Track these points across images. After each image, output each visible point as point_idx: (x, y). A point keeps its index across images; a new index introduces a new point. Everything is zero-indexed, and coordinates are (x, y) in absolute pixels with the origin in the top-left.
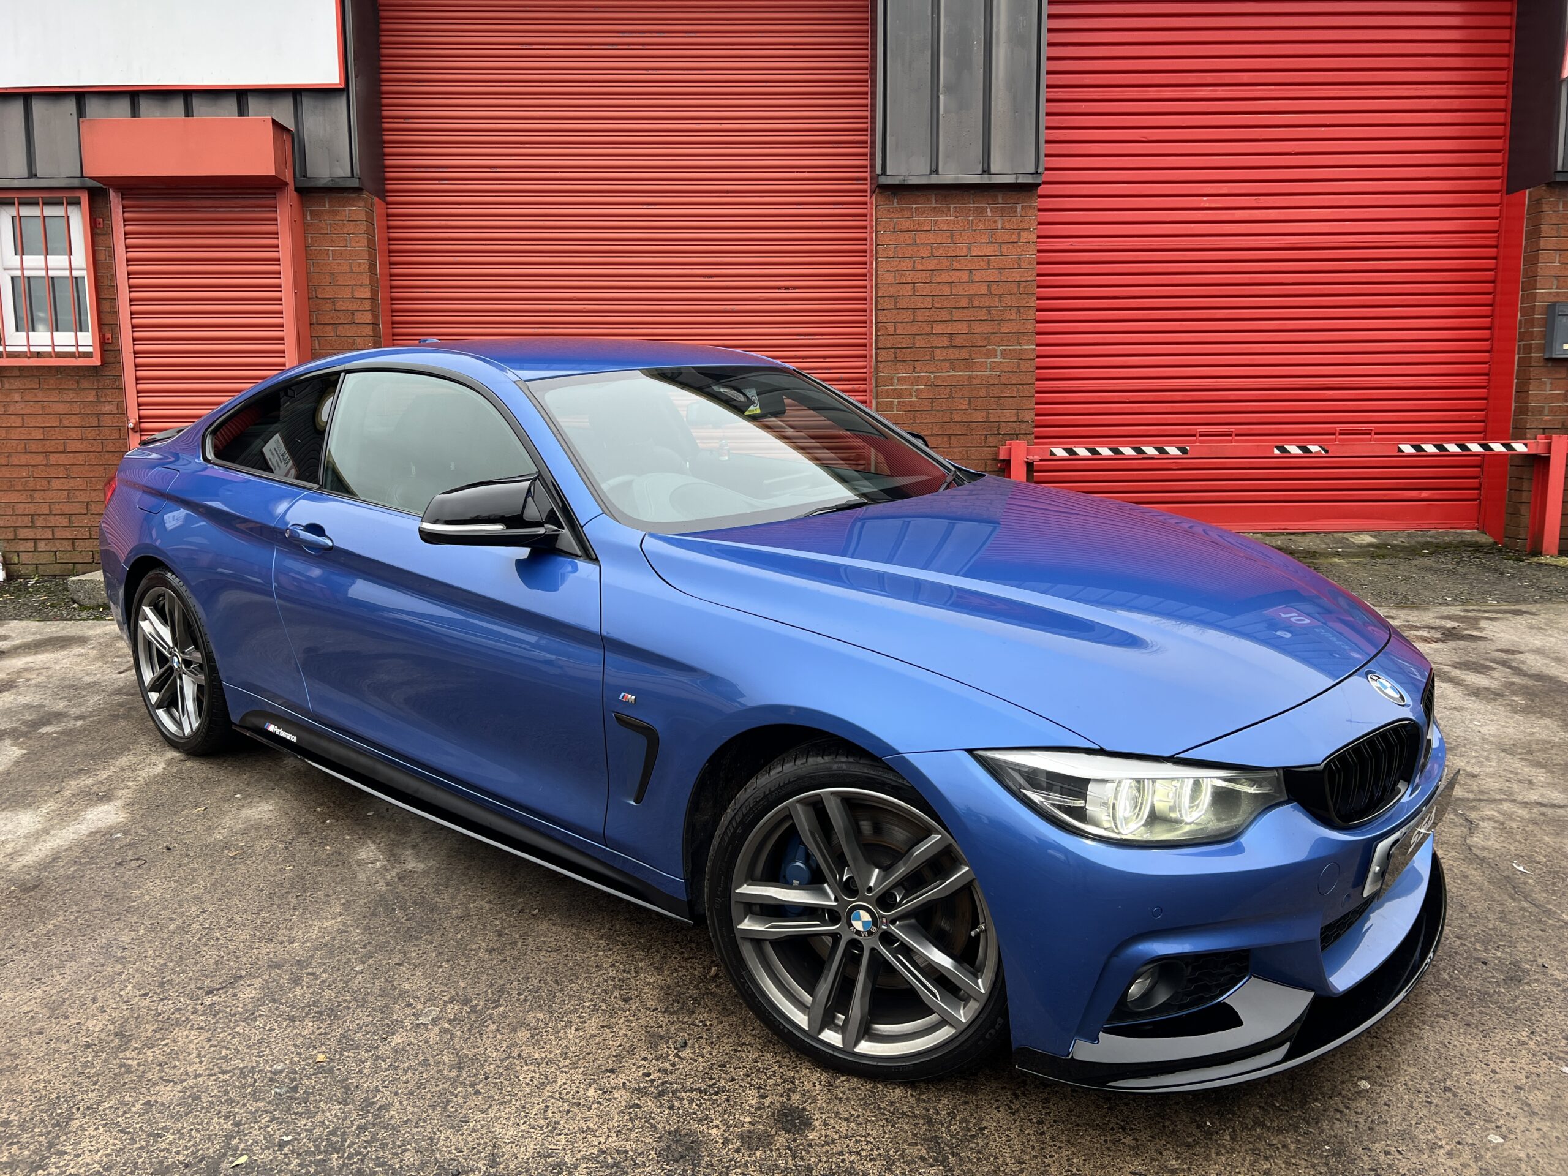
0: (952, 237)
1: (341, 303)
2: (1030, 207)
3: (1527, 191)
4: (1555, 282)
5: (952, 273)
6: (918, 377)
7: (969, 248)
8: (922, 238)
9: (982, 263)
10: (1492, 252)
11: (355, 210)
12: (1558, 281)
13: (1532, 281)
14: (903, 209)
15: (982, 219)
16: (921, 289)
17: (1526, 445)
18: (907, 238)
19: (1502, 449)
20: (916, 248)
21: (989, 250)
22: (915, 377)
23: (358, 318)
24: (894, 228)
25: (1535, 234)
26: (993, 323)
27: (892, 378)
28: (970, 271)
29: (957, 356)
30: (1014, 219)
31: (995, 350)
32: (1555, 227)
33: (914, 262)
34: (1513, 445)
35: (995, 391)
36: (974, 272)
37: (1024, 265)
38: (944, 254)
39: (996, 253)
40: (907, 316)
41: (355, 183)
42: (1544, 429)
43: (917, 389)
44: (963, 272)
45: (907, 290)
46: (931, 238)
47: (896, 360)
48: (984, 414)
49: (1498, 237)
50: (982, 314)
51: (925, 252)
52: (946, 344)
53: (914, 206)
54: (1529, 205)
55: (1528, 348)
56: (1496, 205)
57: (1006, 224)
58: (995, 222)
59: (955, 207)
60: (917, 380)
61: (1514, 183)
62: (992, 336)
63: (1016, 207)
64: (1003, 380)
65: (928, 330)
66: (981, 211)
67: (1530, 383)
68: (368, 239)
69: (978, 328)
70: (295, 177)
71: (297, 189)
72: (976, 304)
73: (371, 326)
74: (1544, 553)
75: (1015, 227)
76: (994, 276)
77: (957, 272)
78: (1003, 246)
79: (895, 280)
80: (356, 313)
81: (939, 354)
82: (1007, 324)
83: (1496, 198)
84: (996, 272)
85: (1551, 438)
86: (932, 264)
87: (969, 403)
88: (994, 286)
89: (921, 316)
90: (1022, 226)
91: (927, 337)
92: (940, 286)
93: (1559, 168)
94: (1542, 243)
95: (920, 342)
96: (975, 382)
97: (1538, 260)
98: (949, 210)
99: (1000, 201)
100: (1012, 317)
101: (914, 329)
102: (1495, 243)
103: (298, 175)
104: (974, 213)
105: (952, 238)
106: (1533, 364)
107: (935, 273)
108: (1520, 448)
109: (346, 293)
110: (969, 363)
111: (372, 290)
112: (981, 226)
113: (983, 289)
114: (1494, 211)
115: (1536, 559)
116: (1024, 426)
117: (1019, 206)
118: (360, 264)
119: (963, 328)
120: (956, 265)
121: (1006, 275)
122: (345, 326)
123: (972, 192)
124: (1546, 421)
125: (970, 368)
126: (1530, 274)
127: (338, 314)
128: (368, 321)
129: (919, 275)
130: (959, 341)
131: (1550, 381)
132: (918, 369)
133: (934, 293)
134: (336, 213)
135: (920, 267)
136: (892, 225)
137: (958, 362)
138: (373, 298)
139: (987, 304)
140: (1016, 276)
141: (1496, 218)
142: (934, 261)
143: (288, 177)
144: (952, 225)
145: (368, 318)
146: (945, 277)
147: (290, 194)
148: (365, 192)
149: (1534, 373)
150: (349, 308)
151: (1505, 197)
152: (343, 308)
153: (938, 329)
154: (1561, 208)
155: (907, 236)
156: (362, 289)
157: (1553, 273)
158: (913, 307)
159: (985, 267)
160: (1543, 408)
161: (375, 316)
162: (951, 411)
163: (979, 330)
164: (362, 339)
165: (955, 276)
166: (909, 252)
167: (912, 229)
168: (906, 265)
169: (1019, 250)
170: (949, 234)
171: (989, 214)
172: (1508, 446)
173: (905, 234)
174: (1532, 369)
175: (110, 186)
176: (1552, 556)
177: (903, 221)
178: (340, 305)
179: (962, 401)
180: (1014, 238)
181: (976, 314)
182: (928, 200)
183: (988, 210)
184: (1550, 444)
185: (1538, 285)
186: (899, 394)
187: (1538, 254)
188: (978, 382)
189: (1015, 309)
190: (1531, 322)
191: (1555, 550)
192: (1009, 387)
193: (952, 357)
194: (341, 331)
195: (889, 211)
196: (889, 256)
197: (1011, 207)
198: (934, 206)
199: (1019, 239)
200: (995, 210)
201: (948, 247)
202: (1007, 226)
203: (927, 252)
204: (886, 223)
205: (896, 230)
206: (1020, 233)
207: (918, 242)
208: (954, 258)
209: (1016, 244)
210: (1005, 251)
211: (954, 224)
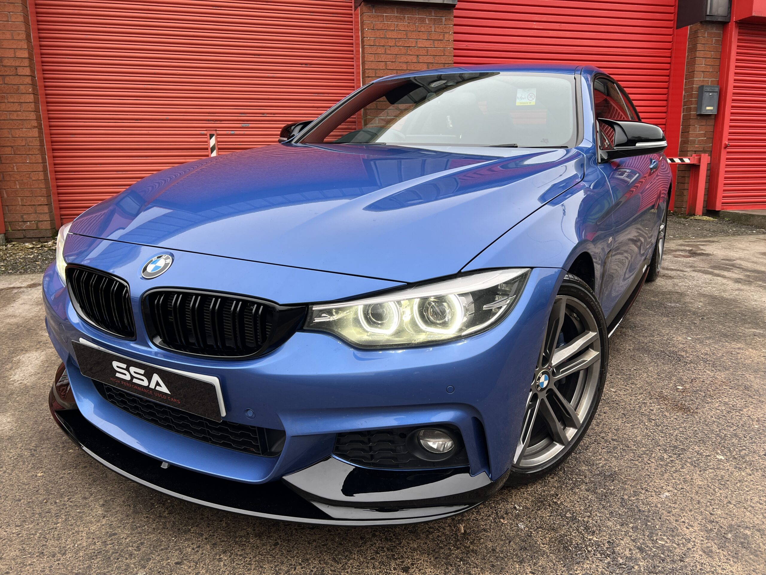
0: (406, 34)
1: (7, 61)
2: (449, 19)
3: (689, 27)
4: (702, 75)
5: (407, 57)
7: (417, 42)
8: (390, 35)
9: (424, 52)
10: (668, 60)
12: (704, 74)
13: (691, 74)
14: (378, 16)
15: (423, 25)
17: (689, 159)
18: (381, 34)
19: (679, 161)
20: (386, 41)
21: (427, 44)
23: (20, 71)
24: (374, 27)
25: (693, 49)
28: (417, 56)
30: (441, 26)
32: (703, 45)
33: (386, 49)
34: (684, 159)
36: (420, 57)
37: (447, 54)
38: (402, 45)
39: (432, 46)
42: (695, 151)
44: (413, 56)
45: (382, 66)
46: (394, 35)
49: (671, 52)
51: (391, 43)
53: (385, 15)
54: (690, 34)
55: (689, 110)
56: (670, 35)
57: (437, 29)
58: (431, 27)
59: (407, 17)
61: (681, 23)
63: (442, 19)
66: (422, 20)
67: (690, 127)
68: (24, 17)
73: (30, 78)
74: (696, 214)
75: (442, 31)
76: (431, 59)
77: (410, 56)
78: (436, 42)
79: (375, 59)
80: (18, 68)
83: (670, 31)
84: (432, 57)
85: (700, 156)
86: (395, 50)
88: (430, 66)
90: (446, 30)
92: (401, 64)
93: (708, 14)
94: (698, 54)
97: (695, 63)
98: (405, 18)
99: (433, 14)
102: (670, 55)
104: (418, 21)
105: (407, 36)
106: (692, 117)
107: (398, 56)
108: (687, 161)
109: (10, 54)
111: (29, 53)
112: (423, 29)
114: (669, 38)
115: (692, 218)
117: (444, 18)
118: (18, 34)
120: (410, 52)
121: (437, 60)
122: (11, 77)
123: (418, 8)
124: (696, 147)
126: (691, 70)
127: (6, 69)
128: (28, 74)
129: (389, 56)
131: (698, 126)
133: (397, 68)
135: (388, 52)
136: (372, 25)
138: (30, 58)
140: (443, 60)
141: (670, 42)
142: (397, 49)
144: (407, 28)
145: (27, 71)
146: (403, 59)
149: (692, 122)
150: (13, 64)
151: (676, 31)
152: (9, 64)
154: (706, 36)
156: (22, 51)
157: (701, 70)
159: (426, 54)
160: (695, 140)
161: (32, 71)
164: (24, 86)
165: (409, 59)
166: (383, 42)
167: (384, 28)
168: (381, 50)
169: (444, 45)
170: (405, 33)
171: (427, 22)
172: (681, 160)
173: (380, 31)
174: (691, 120)
176: (699, 216)
177: (378, 23)
178: (6, 62)
180: (441, 37)
182: (393, 11)
183: (427, 20)
184: (700, 159)
185: (695, 76)
187: (695, 60)
190: (691, 96)
191: (701, 213)
194: (7, 80)
195: (370, 16)
196: (371, 44)
197: (439, 19)
198: (396, 15)
199: (444, 38)
200: (430, 20)
201: (405, 41)
202: (437, 30)
203: (393, 43)
204: (369, 24)
205: (375, 29)
206: (444, 35)
207: (387, 37)
208: (408, 48)
209: (442, 41)
210: (436, 45)
211: (408, 27)
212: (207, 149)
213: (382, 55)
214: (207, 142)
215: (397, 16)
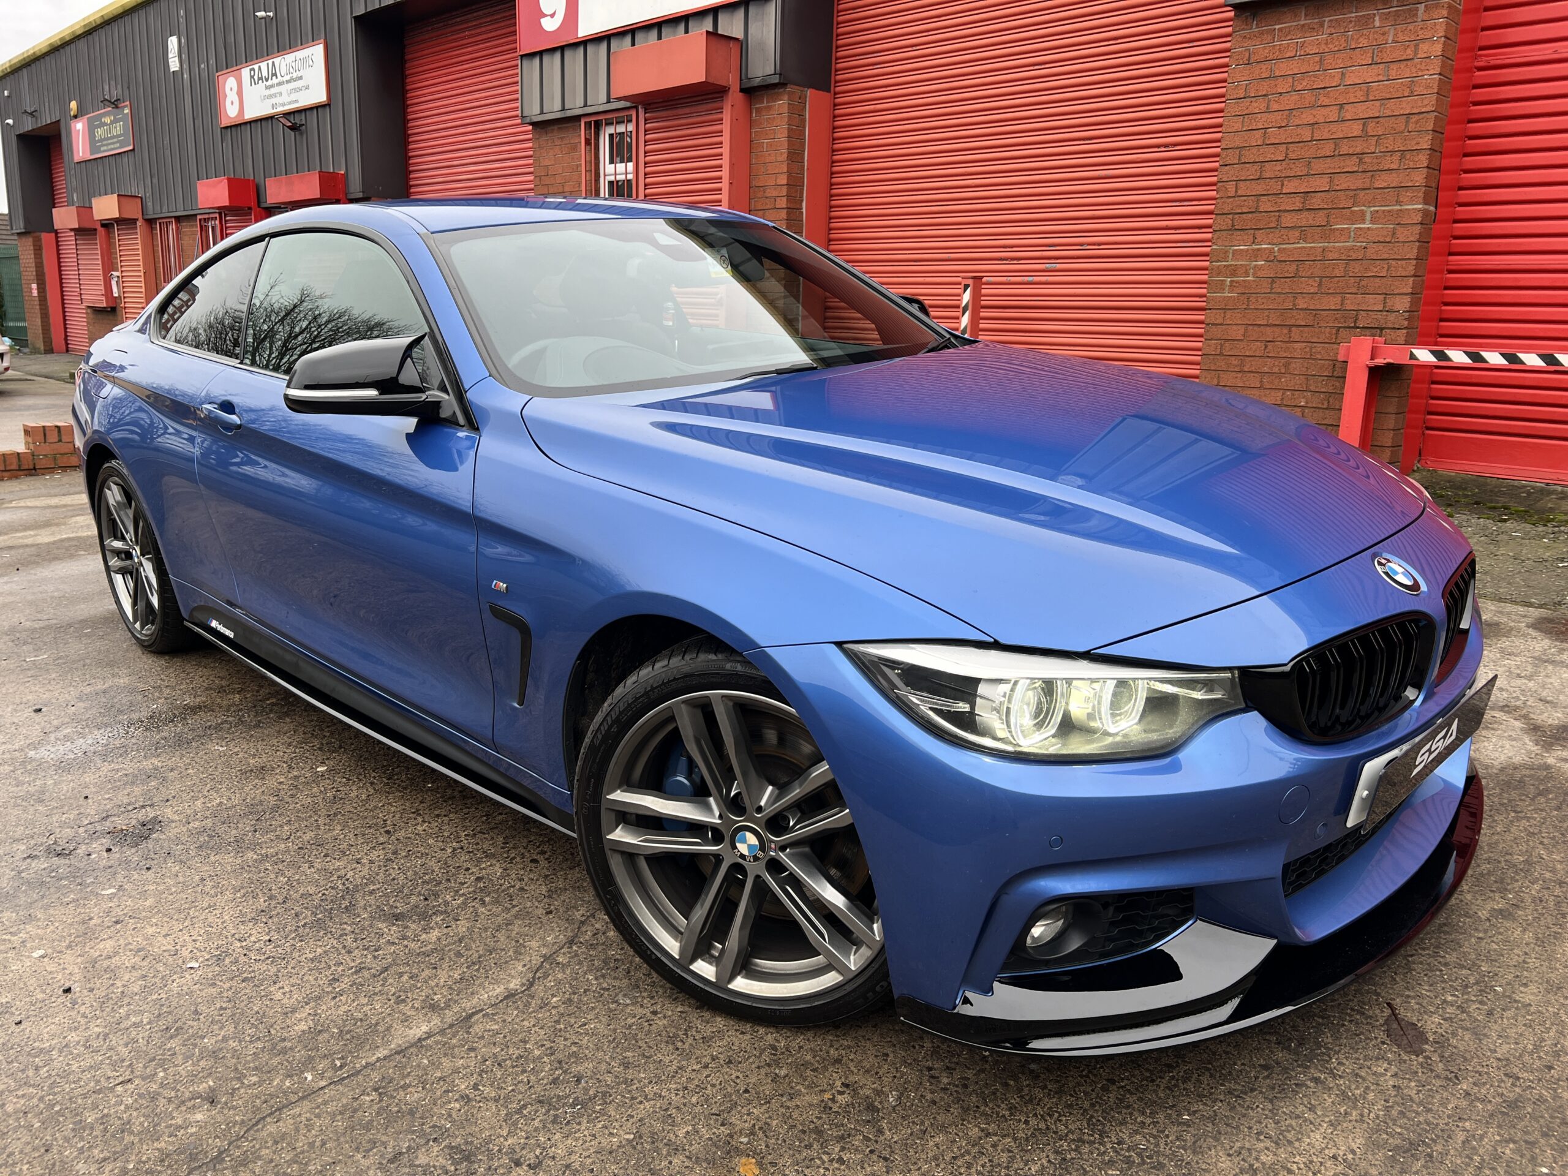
0: (1321, 61)
2: (1437, 5)
5: (1316, 111)
6: (1258, 250)
7: (1344, 74)
9: (1359, 94)
11: (781, 104)
14: (1262, 33)
15: (1365, 32)
16: (1275, 136)
18: (1264, 70)
20: (1273, 83)
21: (1369, 74)
22: (1254, 250)
23: (778, 203)
24: (1249, 59)
26: (1364, 175)
27: (1226, 252)
28: (1341, 106)
29: (1311, 222)
30: (1411, 27)
31: (1363, 213)
33: (1269, 101)
35: (1357, 269)
36: (1347, 107)
37: (1419, 90)
38: (1309, 87)
39: (1381, 78)
40: (1252, 171)
41: (776, 80)
43: (1256, 265)
44: (1330, 109)
45: (1257, 138)
46: (1294, 67)
47: (1233, 229)
48: (1338, 299)
50: (1351, 164)
51: (1283, 86)
52: (1298, 206)
53: (1277, 27)
57: (1400, 34)
58: (1384, 34)
59: (1329, 21)
60: (1256, 254)
62: (1362, 194)
63: (1417, 9)
64: (1370, 253)
65: (1275, 187)
66: (1365, 23)
68: (790, 130)
69: (1343, 182)
70: (741, 80)
71: (742, 90)
72: (1345, 150)
73: (786, 210)
75: (1413, 38)
76: (1374, 110)
77: (1322, 109)
78: (1392, 66)
80: (778, 199)
81: (1288, 220)
82: (1384, 175)
84: (1378, 103)
86: (1292, 101)
87: (1320, 285)
88: (1371, 125)
89: (1269, 171)
91: (1274, 197)
92: (1299, 131)
95: (1266, 205)
96: (1331, 256)
98: (1322, 25)
99: (1394, 3)
100: (1393, 166)
101: (1259, 188)
103: (743, 78)
104: (1355, 26)
105: (1322, 64)
107: (1294, 112)
110: (1326, 231)
111: (788, 176)
112: (1363, 42)
113: (1356, 129)
116: (1392, 317)
117: (1422, 6)
118: (781, 154)
119: (1322, 183)
120: (1323, 100)
121: (1393, 107)
122: (771, 211)
125: (1325, 237)
128: (784, 206)
129: (1272, 116)
130: (1316, 201)
132: (1259, 240)
133: (1289, 140)
134: (769, 108)
135: (1276, 107)
136: (1247, 55)
137: (1311, 230)
138: (790, 185)
139: (1358, 150)
142: (1295, 97)
143: (733, 81)
144: (1323, 46)
145: (784, 203)
146: (1307, 117)
147: (735, 97)
148: (789, 86)
150: (774, 194)
152: (770, 194)
153: (1290, 187)
155: (1264, 67)
156: (782, 176)
158: (1261, 159)
159: (1362, 99)
162: (1295, 295)
163: (1344, 186)
165: (1320, 115)
166: (1265, 87)
167: (1271, 57)
168: (1258, 105)
169: (1414, 70)
170: (1317, 59)
171: (1377, 24)
173: (1262, 65)
175: (640, 103)
177: (1261, 49)
178: (768, 192)
179: (1310, 281)
180: (1409, 53)
181: (1342, 164)
183: (1377, 18)
186: (1233, 271)
188: (1336, 256)
189: (1399, 154)
192: (1378, 262)
193: (1303, 224)
195: (1245, 37)
196: (1238, 96)
197: (1410, 9)
198: (1302, 23)
199: (1416, 53)
200: (1385, 17)
201: (1315, 76)
202: (1401, 38)
203: (1287, 86)
204: (1242, 52)
205: (1251, 61)
206: (1417, 46)
207: (1277, 74)
208: (1321, 91)
209: (1409, 63)
210: (1393, 74)
211: (1326, 44)
212: (958, 307)
213: (1259, 115)
214: (959, 295)
215: (1303, 25)
